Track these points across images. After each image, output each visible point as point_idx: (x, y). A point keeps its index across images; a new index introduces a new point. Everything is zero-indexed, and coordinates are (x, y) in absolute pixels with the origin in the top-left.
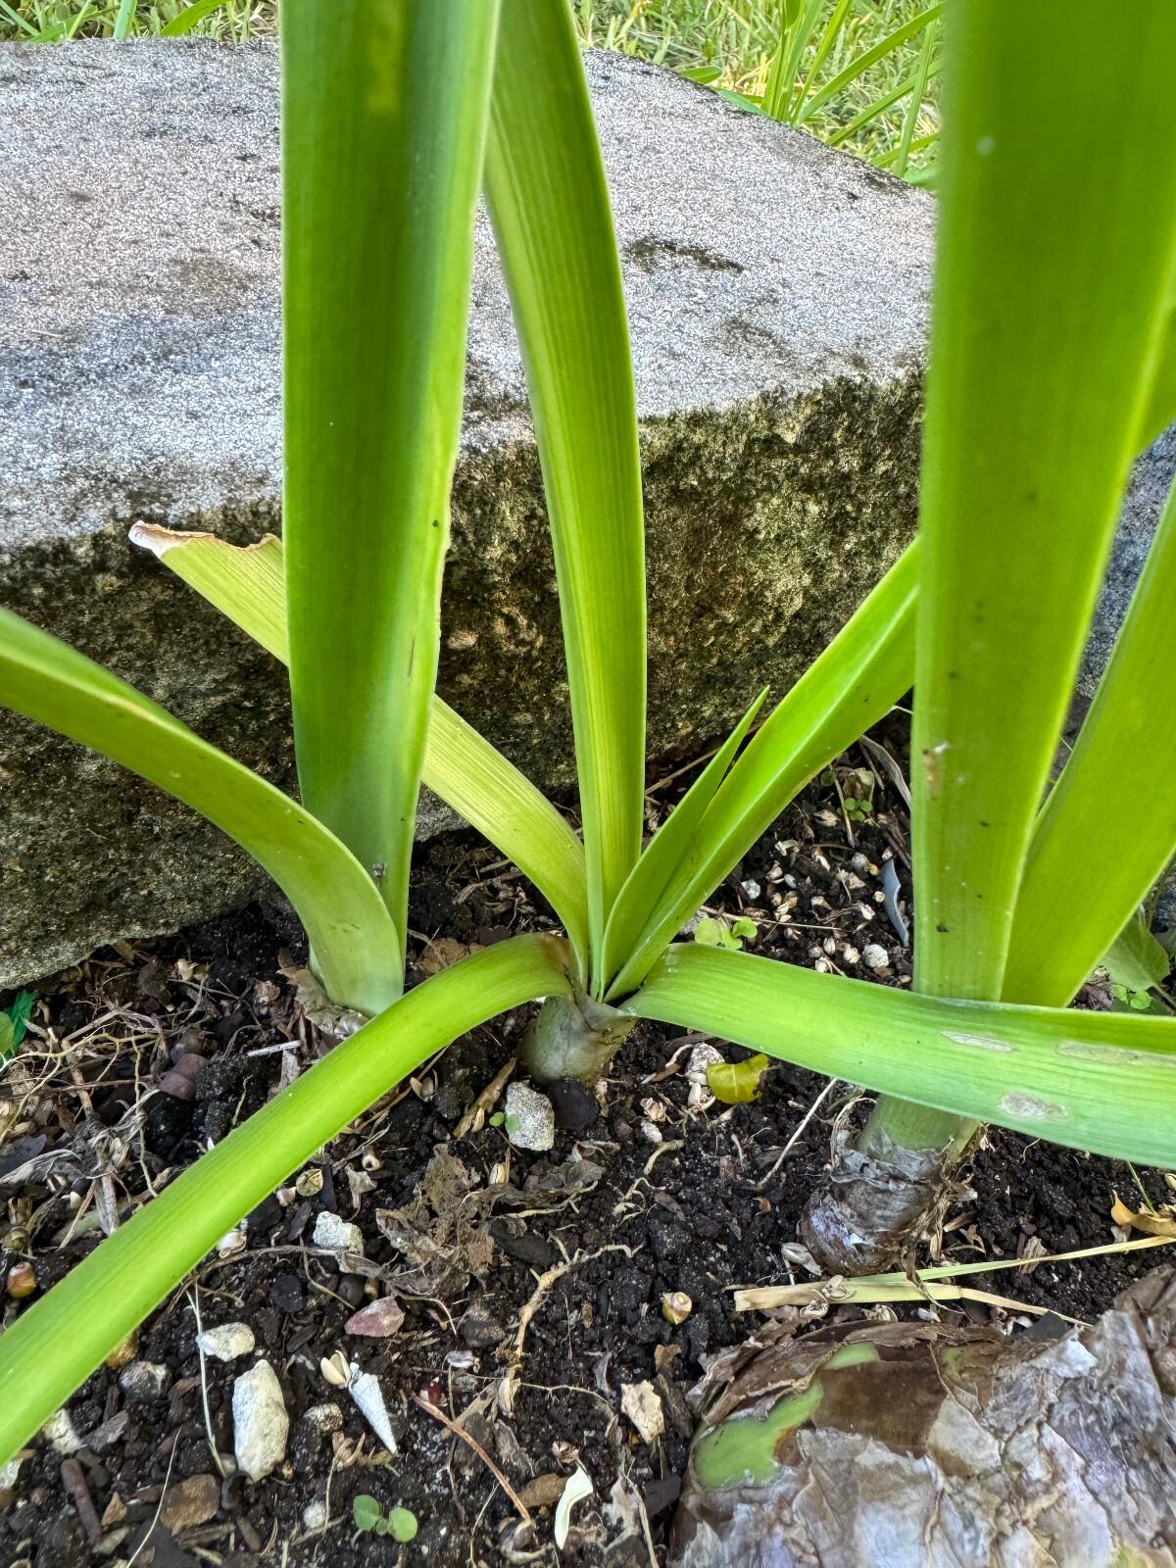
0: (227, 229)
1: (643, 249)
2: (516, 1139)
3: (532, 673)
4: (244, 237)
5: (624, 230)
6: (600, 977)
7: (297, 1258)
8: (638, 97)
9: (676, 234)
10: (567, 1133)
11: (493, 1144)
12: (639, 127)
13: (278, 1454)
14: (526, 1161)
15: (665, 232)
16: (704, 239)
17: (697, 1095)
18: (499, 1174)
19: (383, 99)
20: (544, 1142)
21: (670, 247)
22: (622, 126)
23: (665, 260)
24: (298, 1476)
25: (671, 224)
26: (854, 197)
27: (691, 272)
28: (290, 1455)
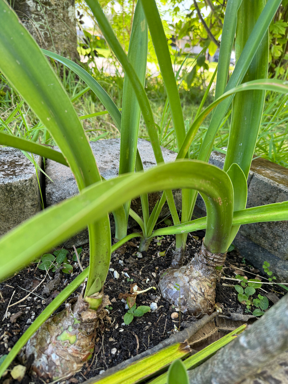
0: (102, 164)
1: (145, 163)
2: (138, 257)
3: (136, 208)
4: (104, 164)
5: (143, 160)
6: (146, 235)
7: (117, 264)
8: (142, 144)
9: (148, 161)
10: (144, 256)
11: (136, 257)
12: (143, 148)
13: (119, 277)
14: (139, 259)
15: (147, 161)
16: (151, 161)
17: (158, 255)
18: (137, 259)
19: (127, 158)
20: (141, 257)
21: (148, 162)
22: (141, 148)
23: (147, 164)
24: (121, 279)
25: (148, 160)
26: (168, 154)
27: (150, 165)
28: (120, 277)
